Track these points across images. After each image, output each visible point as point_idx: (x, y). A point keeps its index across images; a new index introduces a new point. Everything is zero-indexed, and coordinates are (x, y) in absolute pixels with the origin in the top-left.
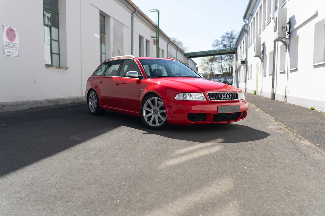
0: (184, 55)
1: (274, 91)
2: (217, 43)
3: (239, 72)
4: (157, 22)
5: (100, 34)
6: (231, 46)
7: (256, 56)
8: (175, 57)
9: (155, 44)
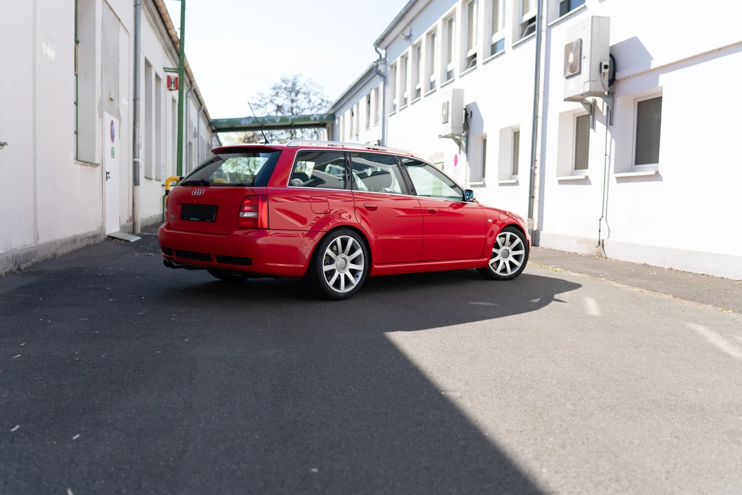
0: (209, 122)
1: (533, 225)
2: (260, 101)
4: (180, 26)
9: (171, 88)
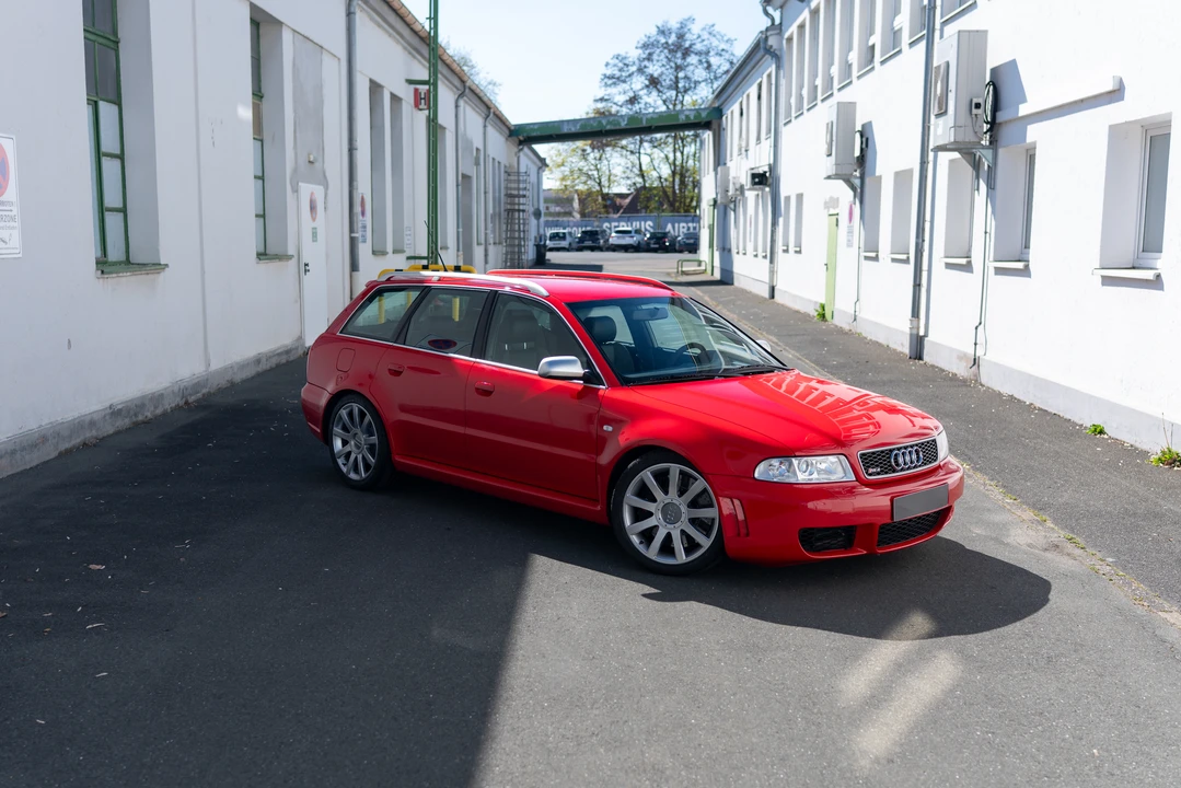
0: (507, 132)
1: (918, 328)
2: (621, 70)
3: (734, 211)
4: (430, 18)
5: (253, 103)
6: (680, 85)
7: (837, 176)
8: (481, 147)
9: (421, 107)
